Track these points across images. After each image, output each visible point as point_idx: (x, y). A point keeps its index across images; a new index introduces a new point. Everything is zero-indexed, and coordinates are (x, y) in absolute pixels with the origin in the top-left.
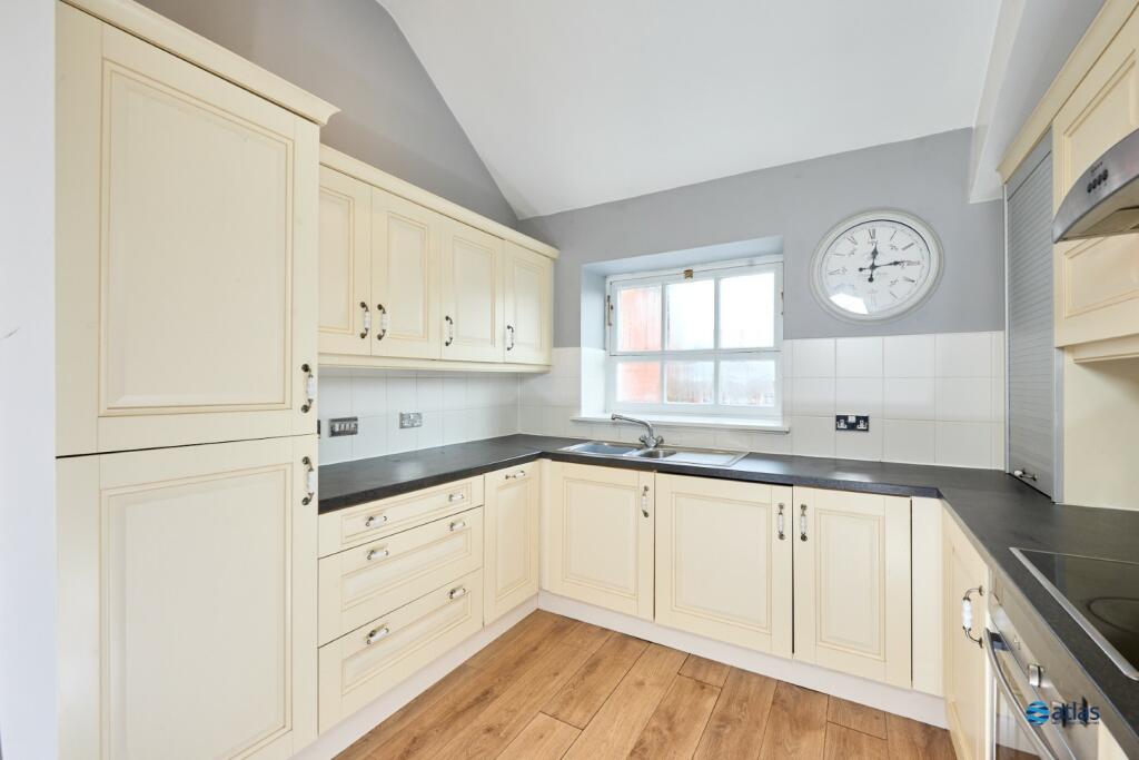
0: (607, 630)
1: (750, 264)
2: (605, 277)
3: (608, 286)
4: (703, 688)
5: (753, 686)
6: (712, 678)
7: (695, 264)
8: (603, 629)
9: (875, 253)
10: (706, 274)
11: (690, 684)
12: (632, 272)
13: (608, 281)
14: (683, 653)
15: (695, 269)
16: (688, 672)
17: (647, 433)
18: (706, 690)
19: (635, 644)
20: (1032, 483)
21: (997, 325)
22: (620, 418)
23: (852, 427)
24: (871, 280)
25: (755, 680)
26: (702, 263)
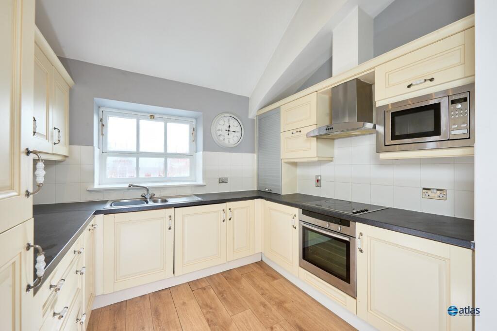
0: (144, 295)
1: (179, 119)
2: (99, 107)
3: (101, 112)
4: (205, 289)
5: (216, 279)
6: (204, 285)
7: (155, 113)
8: (141, 297)
9: (230, 126)
10: (161, 119)
11: (200, 291)
12: (118, 109)
13: (101, 110)
14: (186, 283)
15: (155, 116)
16: (195, 288)
17: (145, 192)
18: (207, 289)
19: (163, 292)
20: (270, 192)
21: (253, 152)
22: (134, 186)
23: (223, 182)
24: (228, 135)
25: (215, 276)
26: (160, 114)
